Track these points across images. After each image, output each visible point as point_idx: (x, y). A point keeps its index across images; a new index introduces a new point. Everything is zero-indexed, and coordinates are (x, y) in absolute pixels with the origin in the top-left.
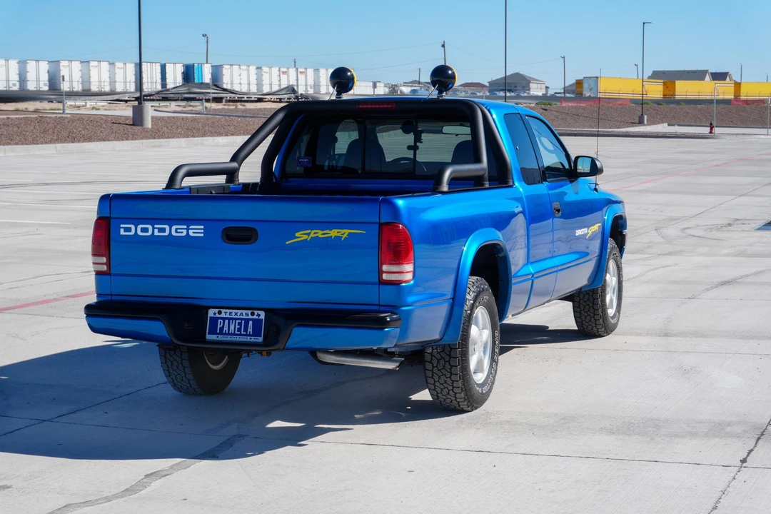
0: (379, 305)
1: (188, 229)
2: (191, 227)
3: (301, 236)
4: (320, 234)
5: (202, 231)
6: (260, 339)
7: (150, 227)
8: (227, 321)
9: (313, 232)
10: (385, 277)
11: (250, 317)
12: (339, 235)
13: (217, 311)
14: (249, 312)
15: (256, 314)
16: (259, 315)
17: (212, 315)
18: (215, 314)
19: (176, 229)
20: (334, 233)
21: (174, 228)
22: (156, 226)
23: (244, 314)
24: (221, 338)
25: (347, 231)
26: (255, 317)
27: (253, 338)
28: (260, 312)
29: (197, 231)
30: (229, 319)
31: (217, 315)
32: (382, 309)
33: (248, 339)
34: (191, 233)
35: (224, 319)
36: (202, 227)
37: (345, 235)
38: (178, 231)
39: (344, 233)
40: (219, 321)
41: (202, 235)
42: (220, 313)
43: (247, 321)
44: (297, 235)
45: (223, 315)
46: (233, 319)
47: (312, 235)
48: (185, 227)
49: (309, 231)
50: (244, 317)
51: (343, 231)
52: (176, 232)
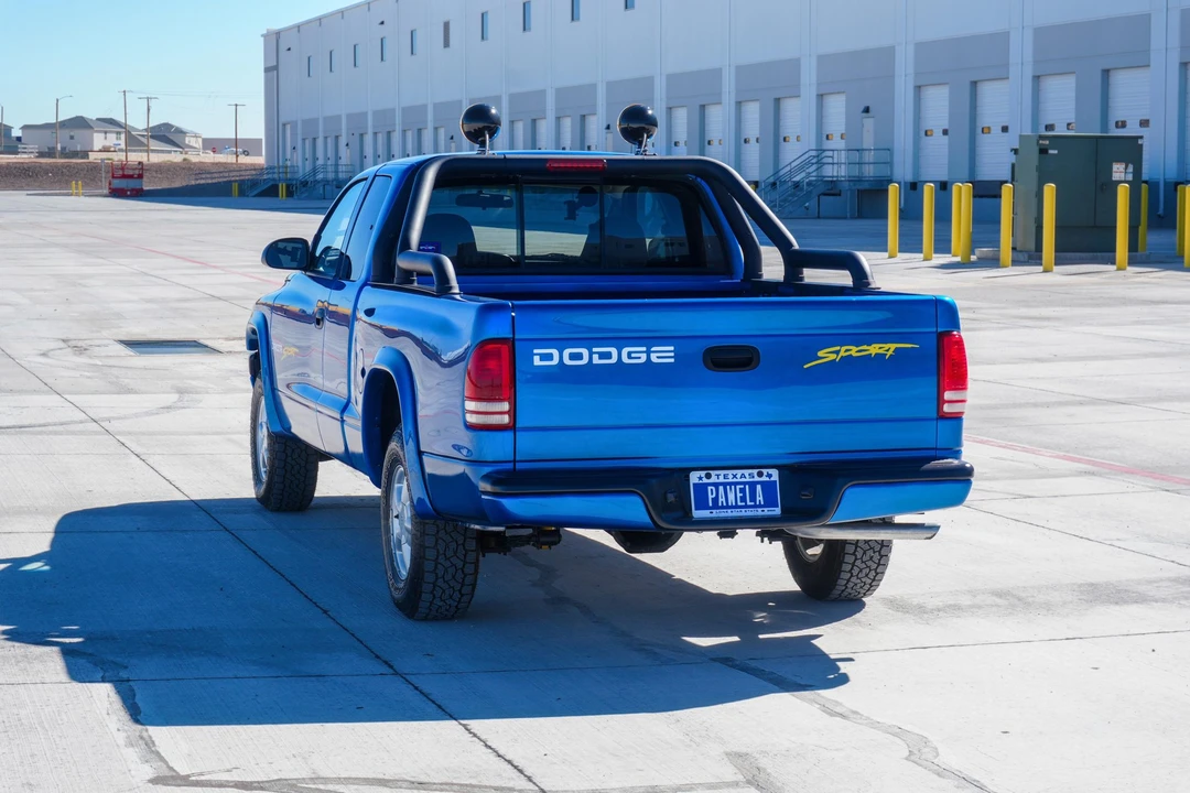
0: (936, 449)
1: (648, 353)
2: (653, 349)
3: (826, 355)
4: (854, 351)
5: (672, 354)
6: (777, 511)
7: (585, 352)
8: (721, 488)
9: (844, 348)
10: (947, 408)
11: (757, 479)
12: (881, 351)
13: (703, 473)
14: (755, 471)
15: (765, 474)
16: (770, 476)
17: (697, 481)
18: (700, 478)
19: (629, 354)
20: (874, 349)
21: (625, 351)
22: (595, 350)
23: (747, 476)
24: (716, 514)
25: (893, 346)
26: (764, 478)
27: (766, 509)
28: (771, 471)
29: (663, 354)
30: (725, 485)
31: (705, 480)
32: (939, 453)
33: (759, 512)
34: (654, 357)
35: (716, 485)
36: (672, 348)
37: (890, 352)
38: (633, 355)
39: (889, 348)
40: (709, 488)
41: (672, 360)
42: (708, 476)
43: (753, 485)
44: (820, 354)
45: (713, 479)
46: (730, 484)
47: (842, 354)
48: (644, 349)
49: (838, 348)
50: (748, 480)
51: (887, 346)
52: (629, 357)
